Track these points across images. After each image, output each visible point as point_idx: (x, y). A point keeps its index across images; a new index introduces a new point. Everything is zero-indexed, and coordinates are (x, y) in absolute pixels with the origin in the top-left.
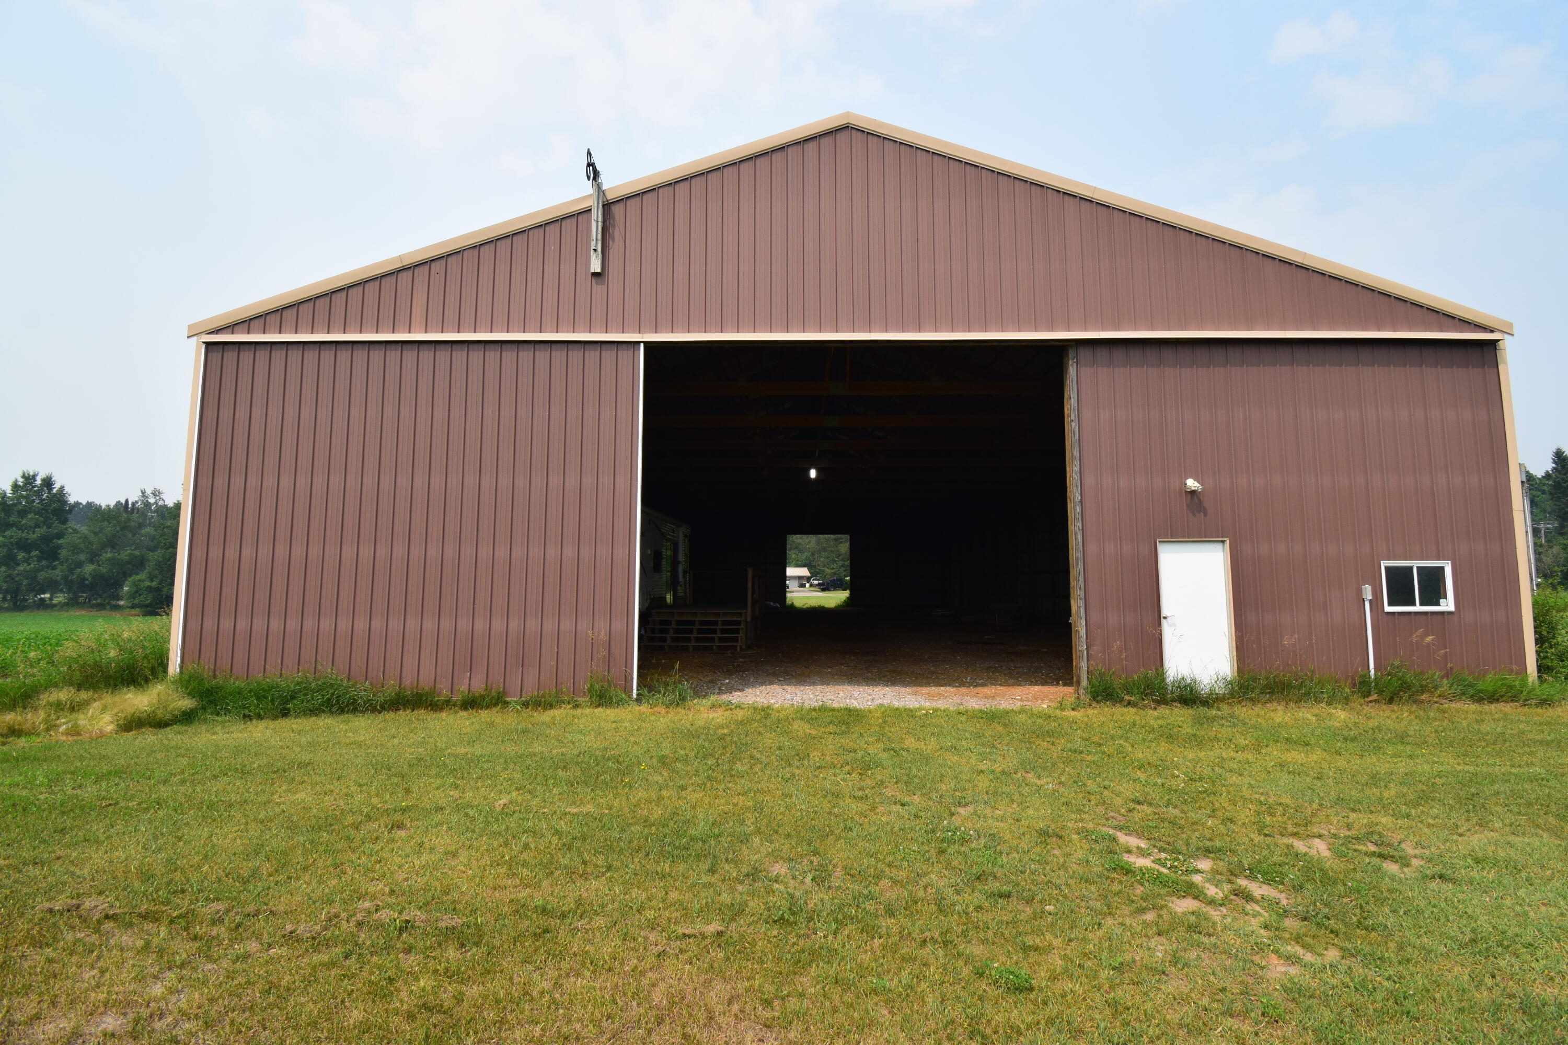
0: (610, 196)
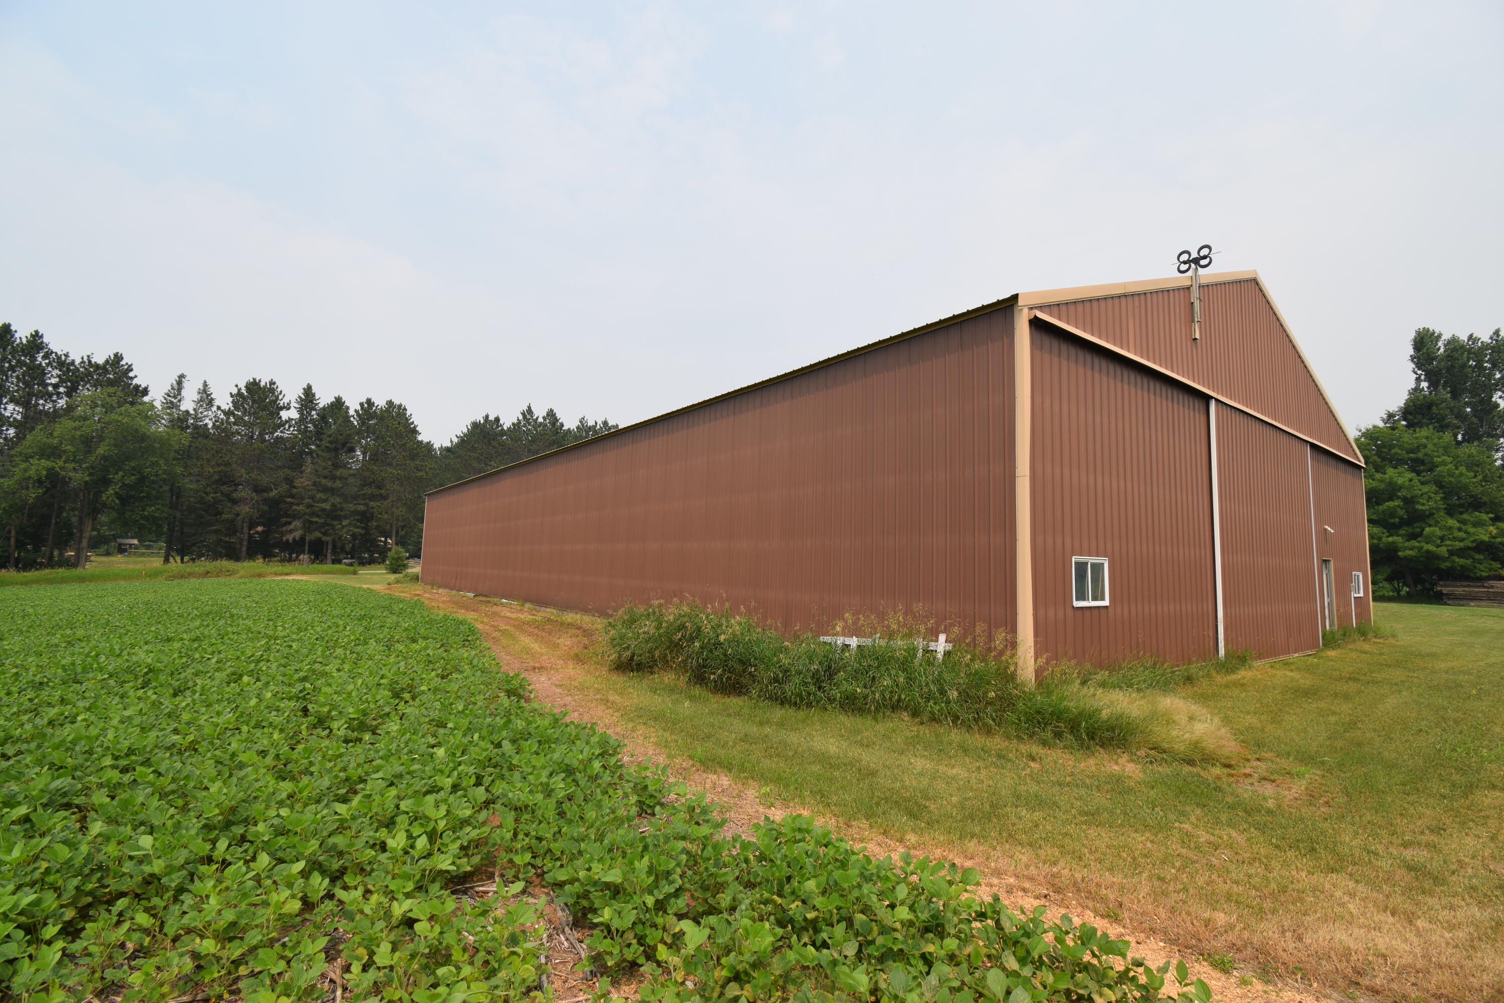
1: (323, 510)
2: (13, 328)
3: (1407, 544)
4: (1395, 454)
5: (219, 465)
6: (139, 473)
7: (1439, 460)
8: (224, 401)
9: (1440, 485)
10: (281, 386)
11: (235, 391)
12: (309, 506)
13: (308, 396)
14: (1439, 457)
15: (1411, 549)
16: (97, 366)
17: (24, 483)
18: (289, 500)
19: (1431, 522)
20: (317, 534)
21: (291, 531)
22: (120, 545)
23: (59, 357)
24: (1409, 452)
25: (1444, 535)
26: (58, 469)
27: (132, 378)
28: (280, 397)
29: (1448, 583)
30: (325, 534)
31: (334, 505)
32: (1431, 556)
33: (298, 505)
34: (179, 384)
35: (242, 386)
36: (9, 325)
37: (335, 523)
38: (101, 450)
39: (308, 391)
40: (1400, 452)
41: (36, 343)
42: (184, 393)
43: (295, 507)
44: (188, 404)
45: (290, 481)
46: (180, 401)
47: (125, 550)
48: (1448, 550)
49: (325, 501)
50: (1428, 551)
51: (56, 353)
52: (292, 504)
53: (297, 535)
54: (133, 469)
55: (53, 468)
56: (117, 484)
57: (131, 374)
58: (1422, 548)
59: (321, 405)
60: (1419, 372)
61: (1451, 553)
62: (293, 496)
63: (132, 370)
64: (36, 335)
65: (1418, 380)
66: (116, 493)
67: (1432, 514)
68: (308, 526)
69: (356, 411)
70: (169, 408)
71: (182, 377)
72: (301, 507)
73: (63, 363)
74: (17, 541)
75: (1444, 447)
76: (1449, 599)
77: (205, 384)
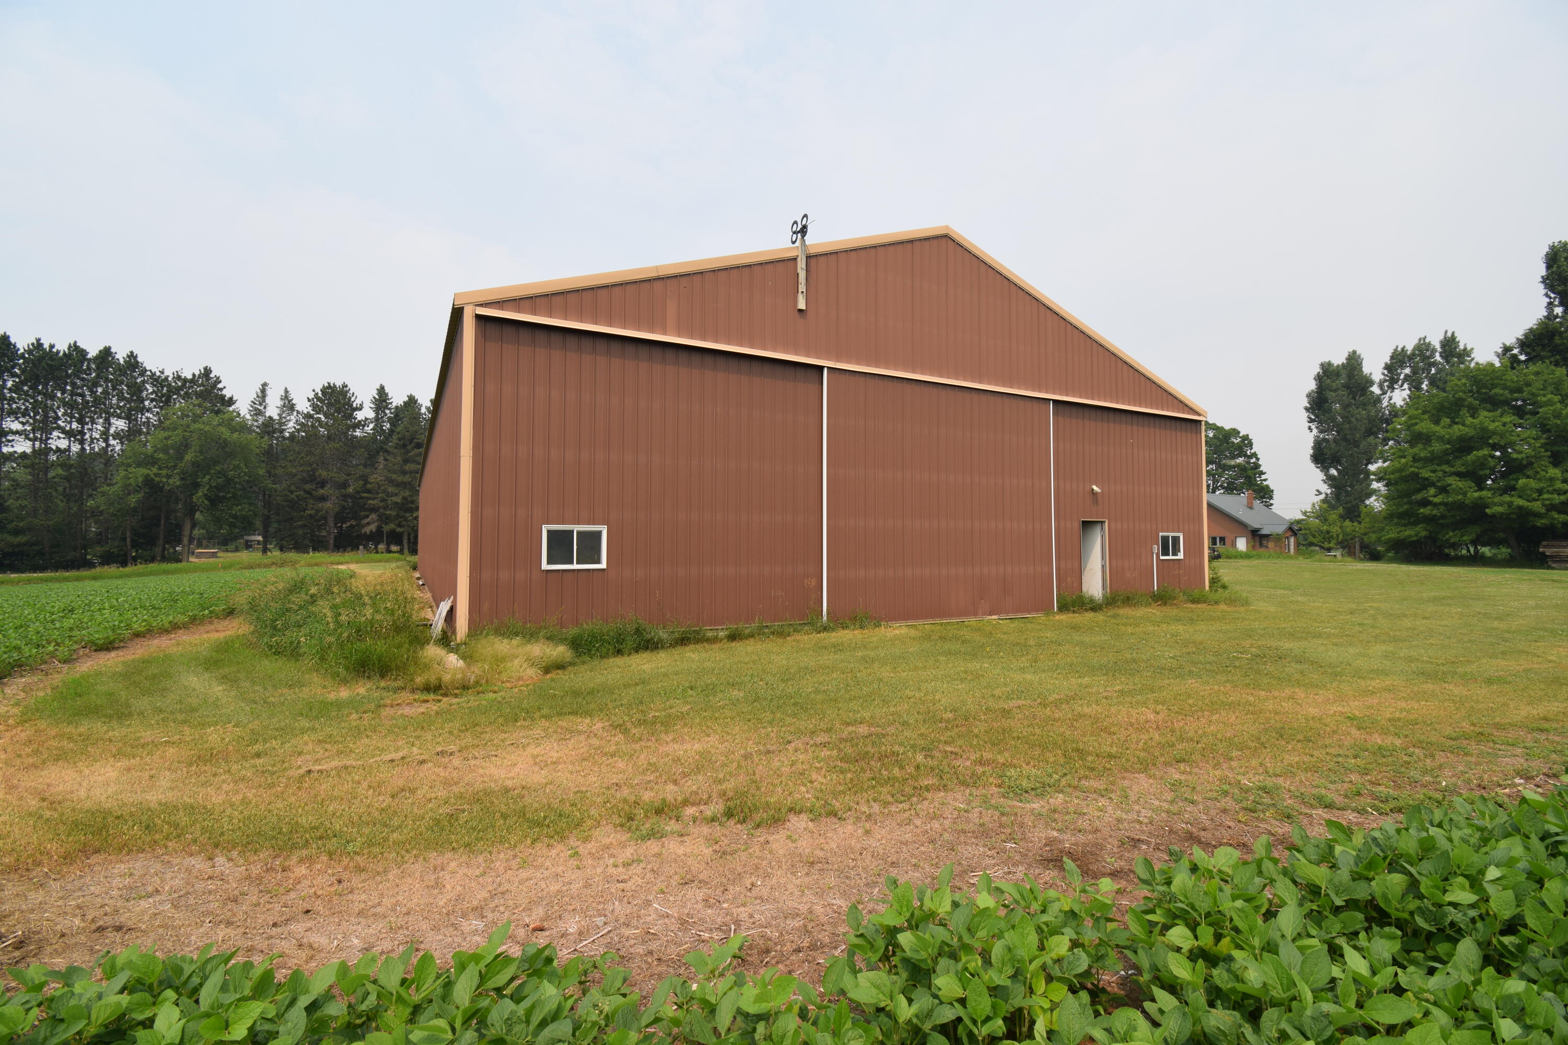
0: (813, 251)
1: (397, 503)
2: (113, 350)
3: (1497, 500)
4: (1496, 394)
5: (302, 465)
6: (225, 476)
7: (1544, 399)
8: (303, 406)
9: (1544, 428)
10: (353, 388)
11: (311, 396)
12: (383, 500)
13: (382, 399)
14: (1544, 395)
15: (1501, 505)
16: (185, 380)
17: (128, 490)
18: (364, 495)
19: (1530, 473)
20: (392, 526)
21: (368, 524)
22: (247, 541)
23: (154, 374)
24: (1512, 391)
25: (1543, 488)
26: (152, 476)
27: (221, 389)
28: (353, 399)
29: (1553, 543)
30: (399, 525)
31: (404, 498)
32: (1524, 514)
33: (374, 499)
34: (263, 391)
35: (318, 390)
36: (110, 348)
37: (407, 515)
38: (188, 457)
39: (381, 391)
40: (1501, 392)
41: (132, 362)
42: (268, 400)
43: (370, 502)
44: (273, 411)
45: (365, 478)
46: (265, 408)
47: (251, 546)
48: (1543, 505)
49: (396, 495)
50: (1520, 508)
51: (151, 371)
52: (369, 498)
53: (373, 527)
54: (219, 472)
55: (148, 475)
56: (204, 486)
57: (220, 386)
58: (1512, 502)
59: (394, 405)
60: (1552, 295)
61: (1552, 507)
62: (369, 491)
63: (220, 382)
64: (132, 356)
65: (1550, 305)
66: (205, 495)
67: (1531, 464)
68: (385, 519)
69: (428, 408)
70: (256, 415)
71: (265, 385)
72: (375, 502)
73: (158, 381)
74: (133, 541)
75: (1555, 383)
76: (1555, 562)
77: (286, 391)
